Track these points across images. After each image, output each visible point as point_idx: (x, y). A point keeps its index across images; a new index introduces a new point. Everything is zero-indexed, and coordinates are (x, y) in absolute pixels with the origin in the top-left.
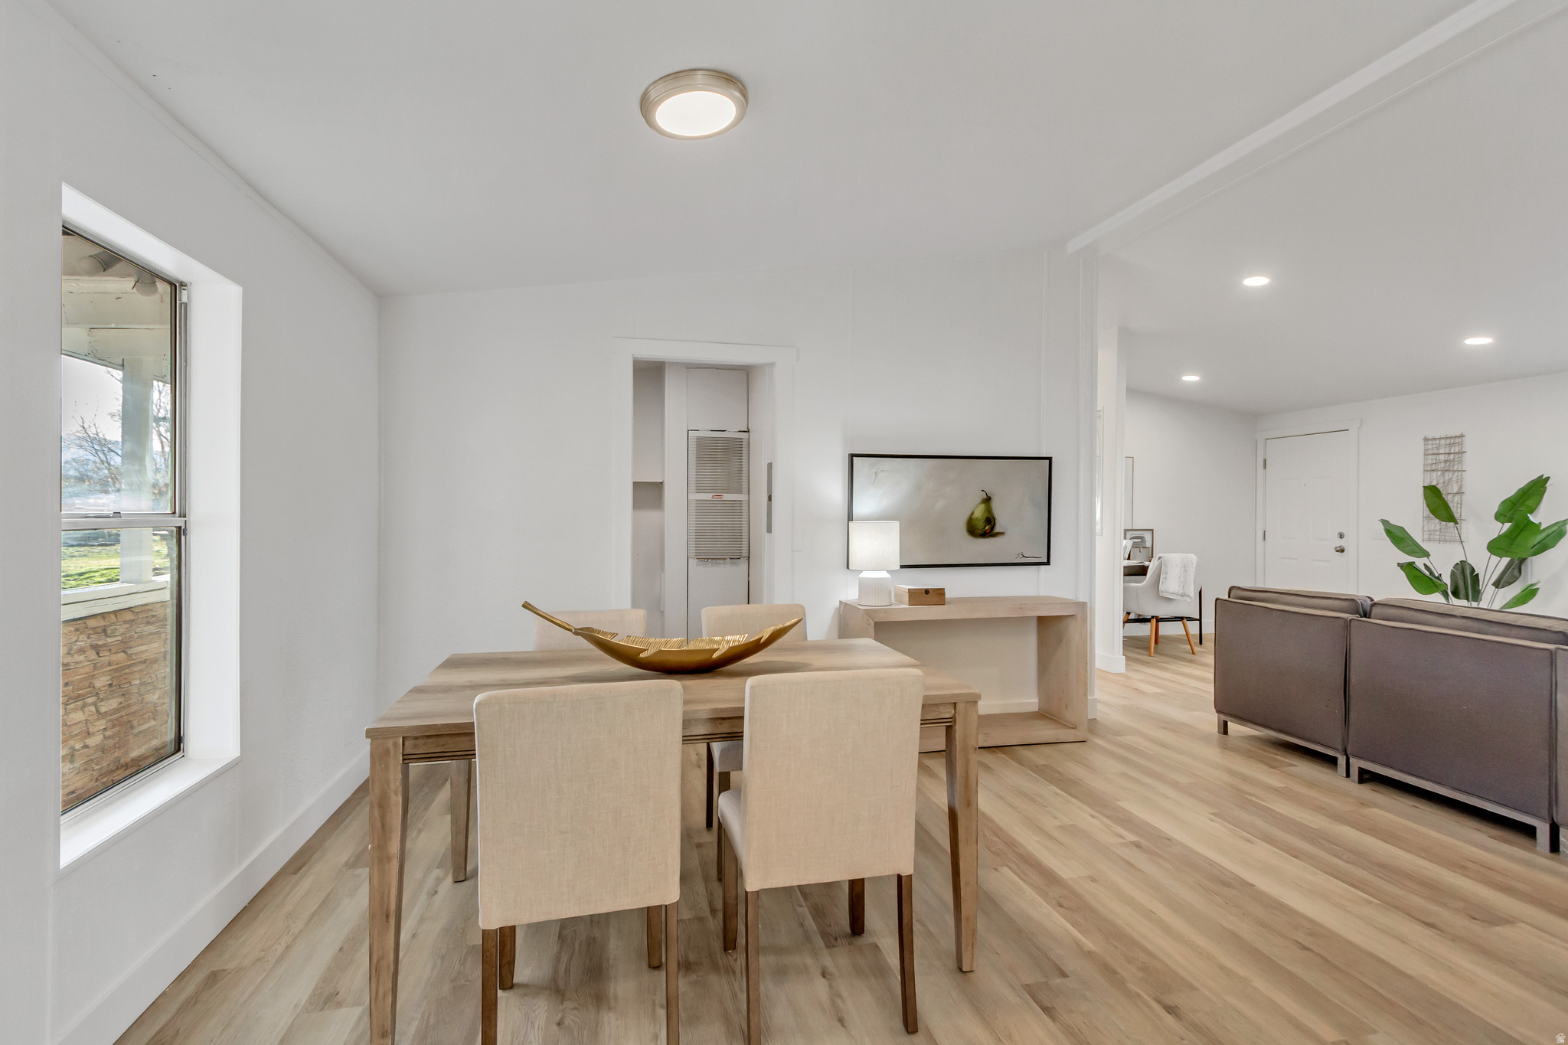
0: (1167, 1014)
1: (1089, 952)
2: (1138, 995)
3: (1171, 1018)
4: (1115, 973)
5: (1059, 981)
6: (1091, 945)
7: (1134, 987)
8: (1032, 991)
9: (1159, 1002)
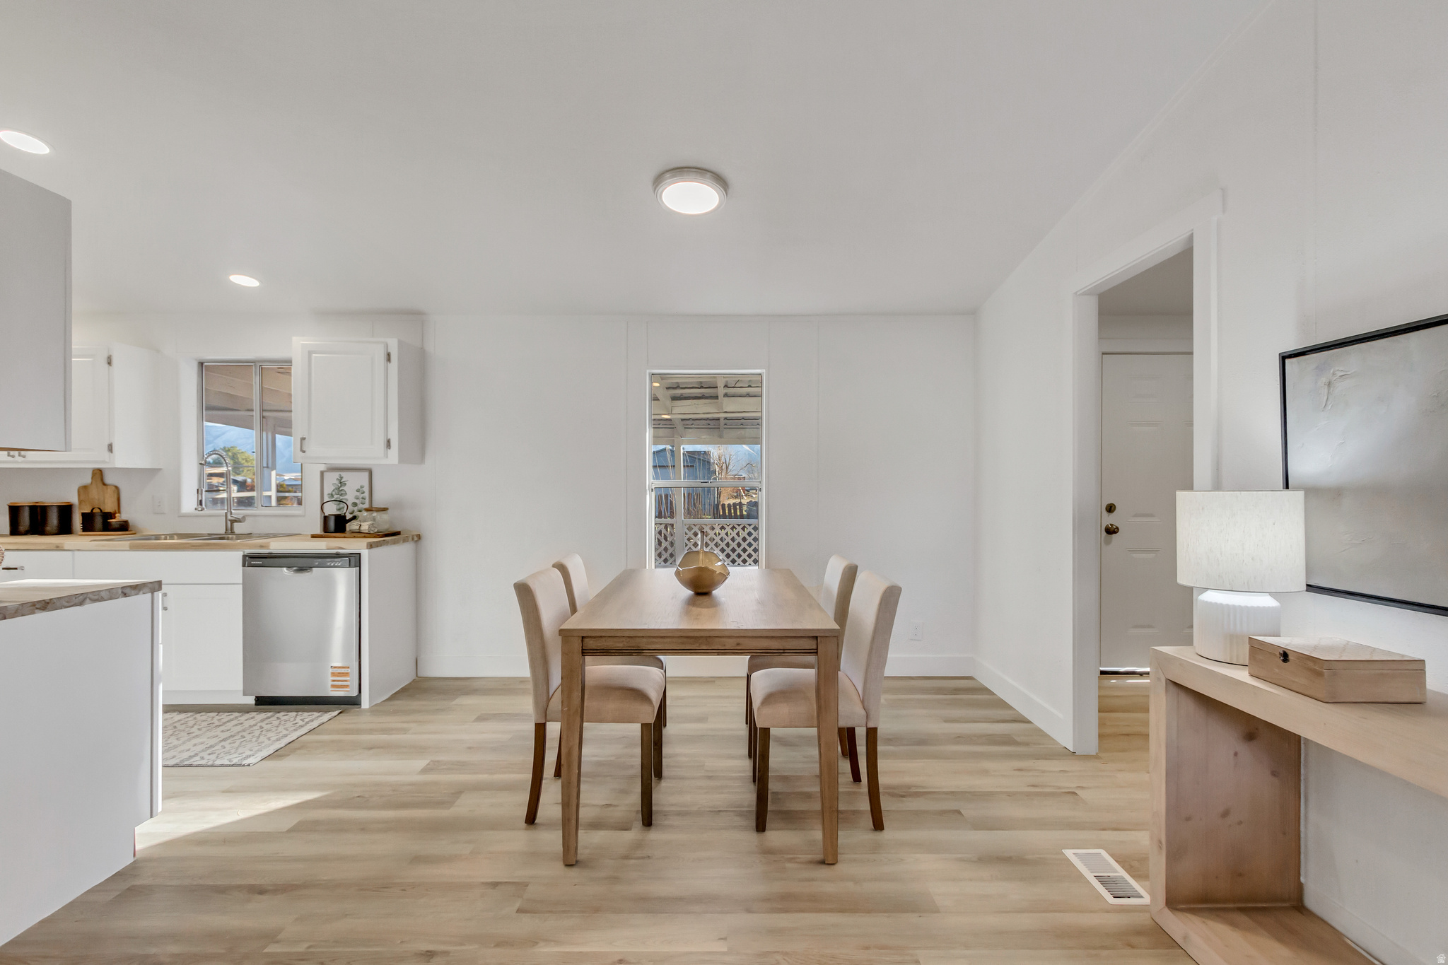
0: (428, 949)
1: (537, 943)
2: (461, 944)
3: (422, 949)
4: (498, 945)
5: (517, 905)
6: (545, 950)
7: (471, 947)
8: (523, 885)
9: (446, 953)
